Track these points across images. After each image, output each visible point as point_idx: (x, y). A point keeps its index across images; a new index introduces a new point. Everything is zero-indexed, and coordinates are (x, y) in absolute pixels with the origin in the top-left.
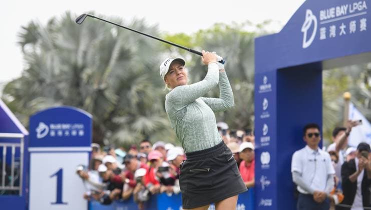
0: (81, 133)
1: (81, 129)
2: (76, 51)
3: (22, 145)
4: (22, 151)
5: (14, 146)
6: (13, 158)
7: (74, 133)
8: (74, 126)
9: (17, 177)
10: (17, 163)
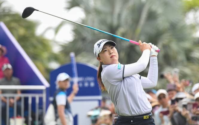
0: (92, 84)
1: (92, 81)
2: (112, 13)
3: (44, 96)
4: (44, 100)
5: (37, 96)
6: (37, 106)
7: (86, 85)
8: (86, 79)
9: (40, 122)
10: (41, 111)
